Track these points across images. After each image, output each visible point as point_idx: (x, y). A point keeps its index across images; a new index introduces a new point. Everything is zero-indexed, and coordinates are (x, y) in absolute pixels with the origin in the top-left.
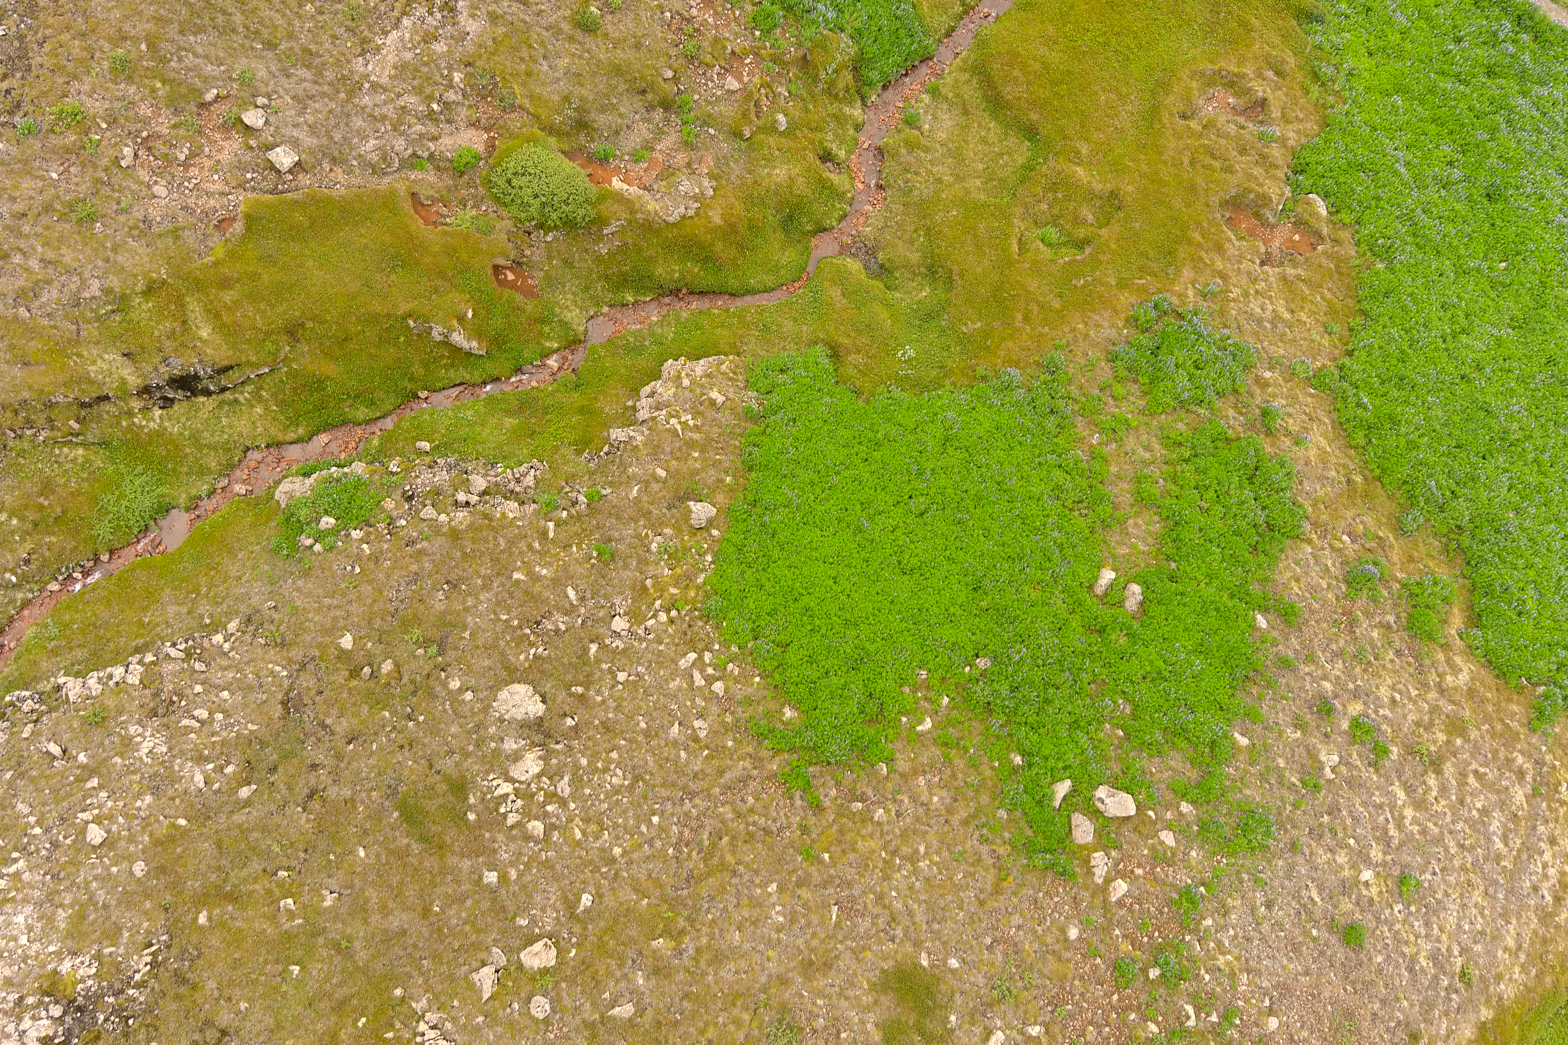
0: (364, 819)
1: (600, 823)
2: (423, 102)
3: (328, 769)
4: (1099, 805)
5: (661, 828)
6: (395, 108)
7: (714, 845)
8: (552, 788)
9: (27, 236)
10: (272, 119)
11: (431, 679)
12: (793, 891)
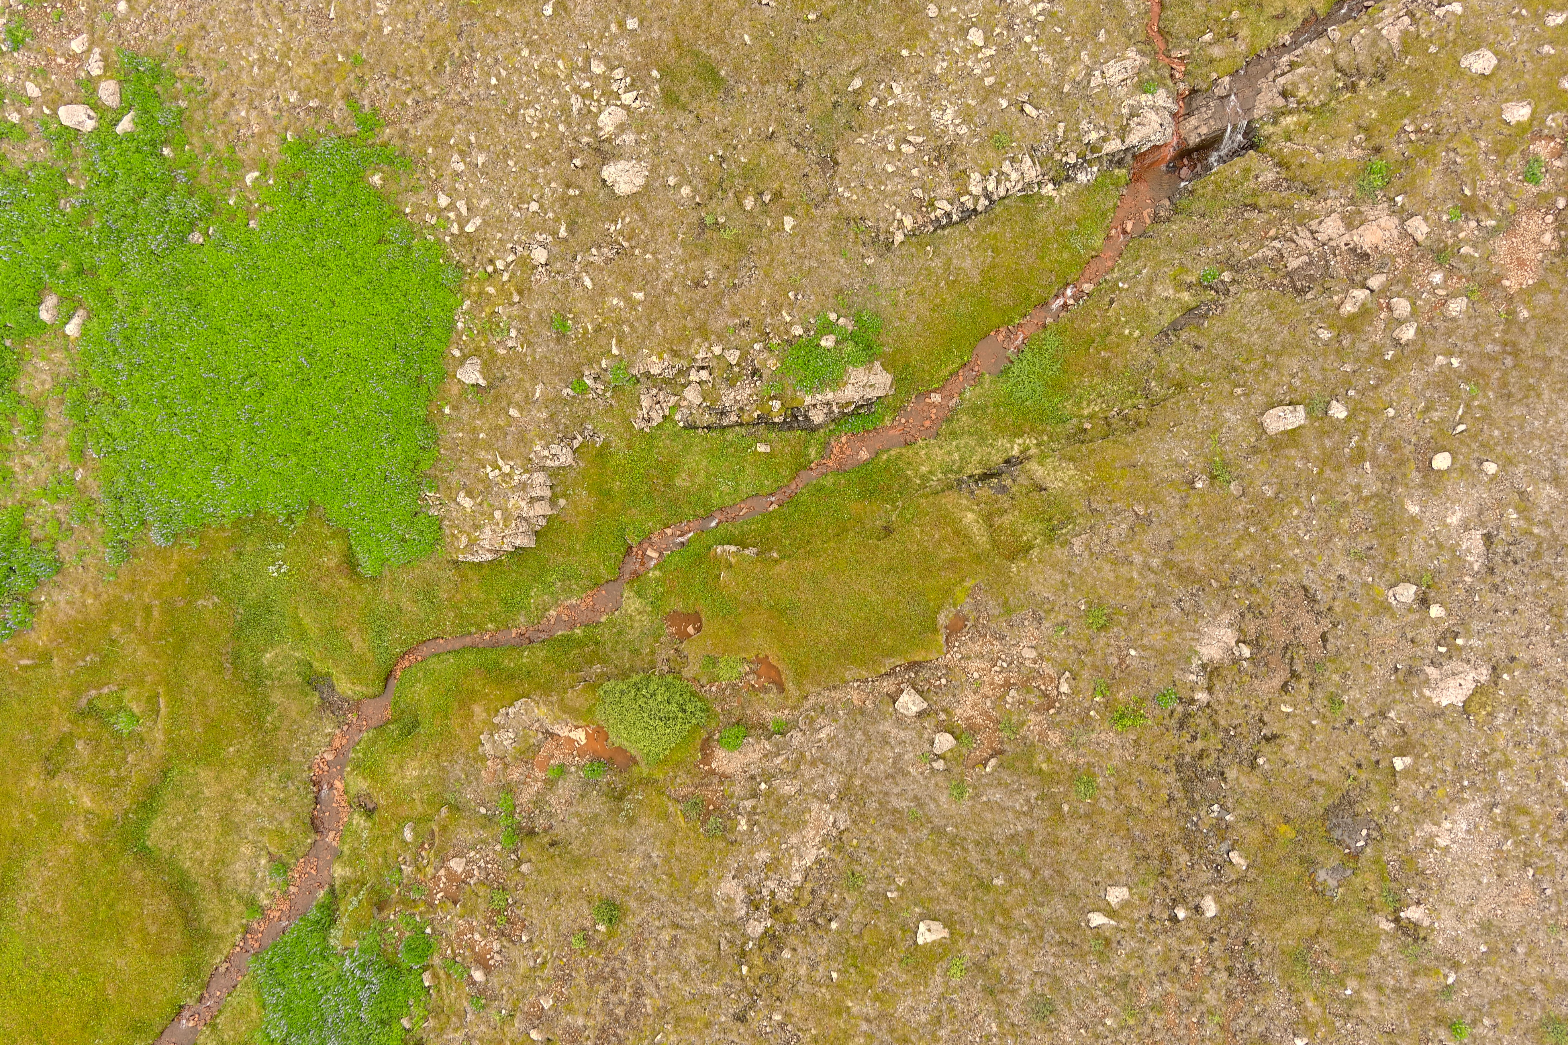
0: (750, 69)
1: (543, 75)
2: (776, 789)
3: (787, 109)
4: (92, 114)
5: (489, 75)
6: (803, 776)
7: (440, 63)
8: (588, 103)
9: (1149, 585)
10: (927, 747)
11: (707, 195)
12: (368, 27)
